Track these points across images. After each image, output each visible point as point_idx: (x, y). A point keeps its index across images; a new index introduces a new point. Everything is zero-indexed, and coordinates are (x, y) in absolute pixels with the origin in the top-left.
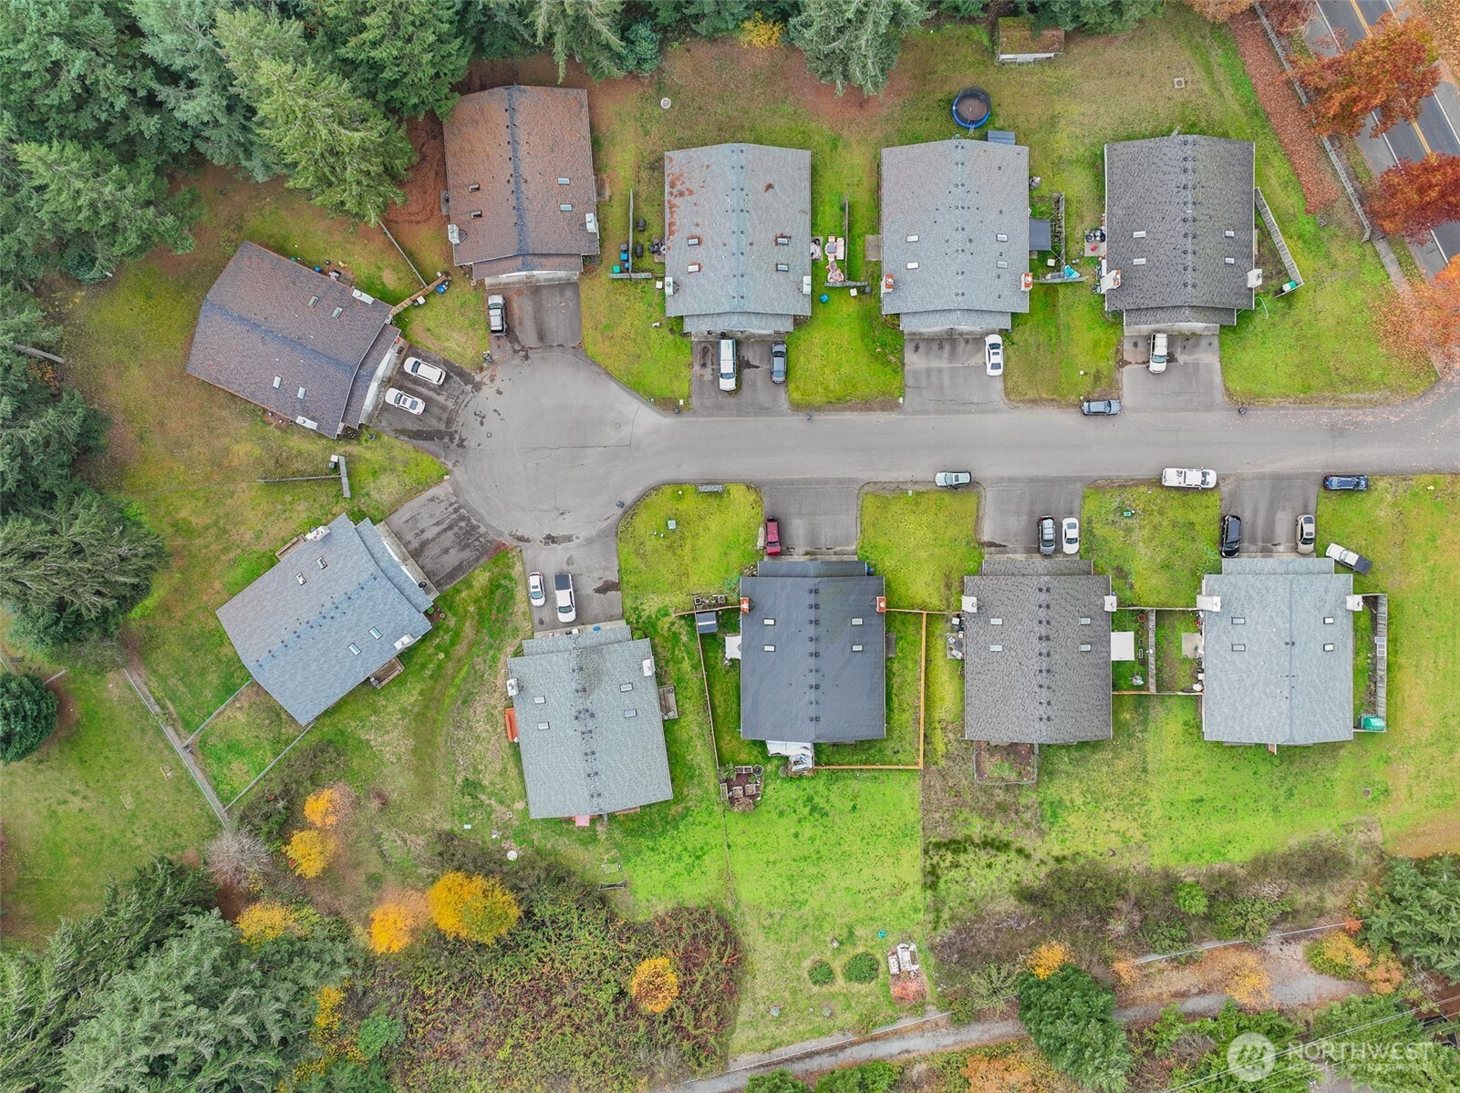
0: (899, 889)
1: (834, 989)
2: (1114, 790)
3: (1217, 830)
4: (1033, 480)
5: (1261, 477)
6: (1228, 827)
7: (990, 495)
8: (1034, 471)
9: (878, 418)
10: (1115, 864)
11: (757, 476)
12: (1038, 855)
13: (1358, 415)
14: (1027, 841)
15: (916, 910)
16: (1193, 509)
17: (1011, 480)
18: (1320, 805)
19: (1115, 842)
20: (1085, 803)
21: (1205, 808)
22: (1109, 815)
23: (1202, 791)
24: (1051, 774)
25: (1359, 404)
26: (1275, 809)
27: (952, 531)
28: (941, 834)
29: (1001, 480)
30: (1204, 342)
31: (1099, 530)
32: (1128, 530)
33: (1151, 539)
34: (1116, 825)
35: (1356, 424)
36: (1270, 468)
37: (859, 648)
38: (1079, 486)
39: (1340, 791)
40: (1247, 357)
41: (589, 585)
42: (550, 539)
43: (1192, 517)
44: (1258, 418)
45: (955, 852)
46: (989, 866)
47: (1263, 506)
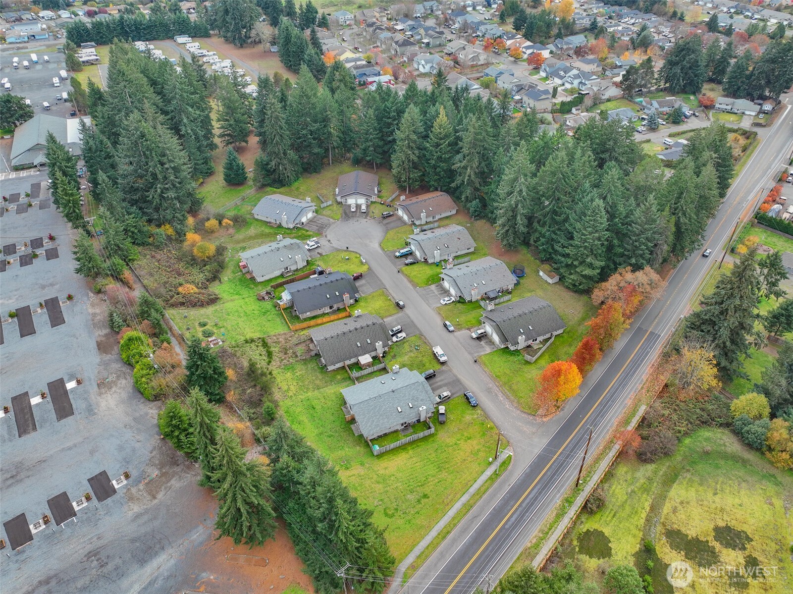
0: (243, 334)
1: (198, 328)
2: (306, 383)
3: (304, 418)
4: (412, 322)
5: (455, 376)
6: (306, 421)
7: (401, 314)
8: (415, 321)
9: (409, 285)
10: (275, 390)
11: (374, 269)
12: (270, 367)
13: (500, 395)
14: (275, 363)
15: (236, 341)
16: (430, 363)
17: (409, 317)
18: (330, 448)
19: (285, 388)
20: (297, 376)
21: (311, 411)
22: (295, 384)
23: (318, 407)
24: (305, 363)
25: (504, 394)
26: (321, 434)
27: (382, 312)
28: (269, 341)
29: (407, 315)
30: (493, 346)
31: (406, 345)
32: (411, 351)
33: (412, 357)
34: (292, 387)
35: (496, 395)
36: (460, 377)
37: (328, 296)
38: (418, 332)
39: (340, 453)
40: (496, 358)
41: (319, 250)
42: (329, 241)
43: (427, 364)
44: (476, 367)
45: (263, 345)
46: (261, 355)
47: (446, 381)
